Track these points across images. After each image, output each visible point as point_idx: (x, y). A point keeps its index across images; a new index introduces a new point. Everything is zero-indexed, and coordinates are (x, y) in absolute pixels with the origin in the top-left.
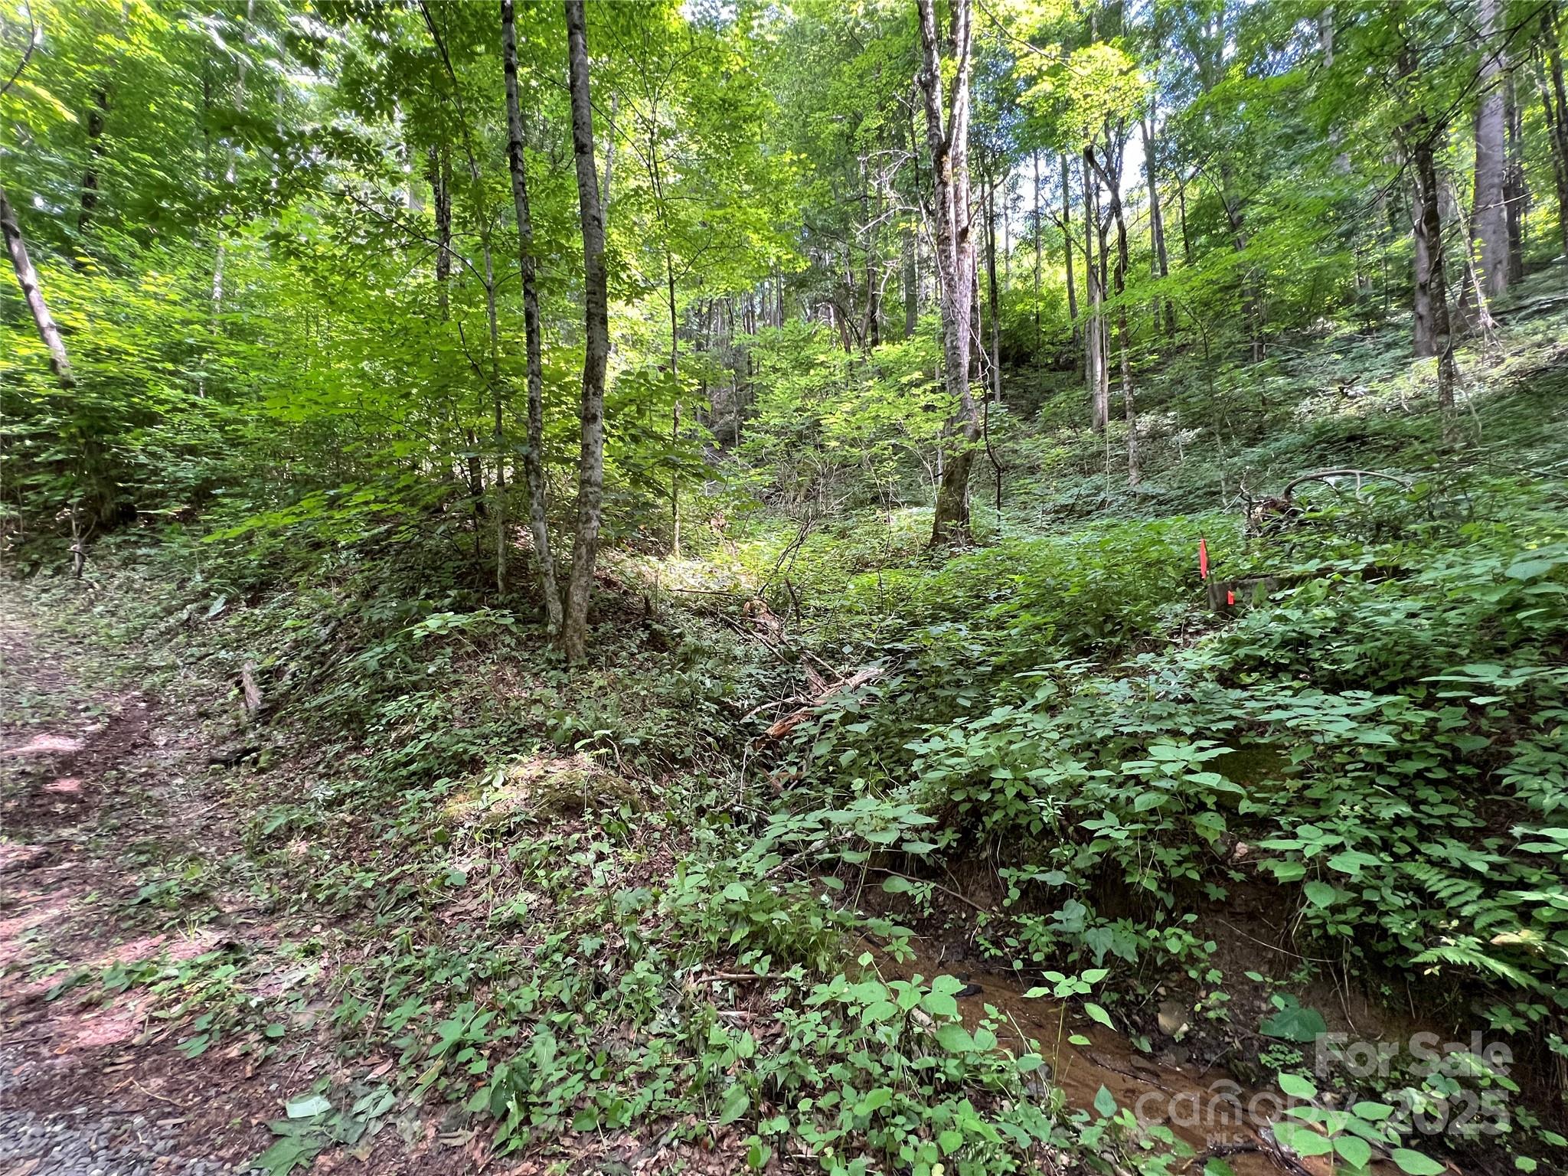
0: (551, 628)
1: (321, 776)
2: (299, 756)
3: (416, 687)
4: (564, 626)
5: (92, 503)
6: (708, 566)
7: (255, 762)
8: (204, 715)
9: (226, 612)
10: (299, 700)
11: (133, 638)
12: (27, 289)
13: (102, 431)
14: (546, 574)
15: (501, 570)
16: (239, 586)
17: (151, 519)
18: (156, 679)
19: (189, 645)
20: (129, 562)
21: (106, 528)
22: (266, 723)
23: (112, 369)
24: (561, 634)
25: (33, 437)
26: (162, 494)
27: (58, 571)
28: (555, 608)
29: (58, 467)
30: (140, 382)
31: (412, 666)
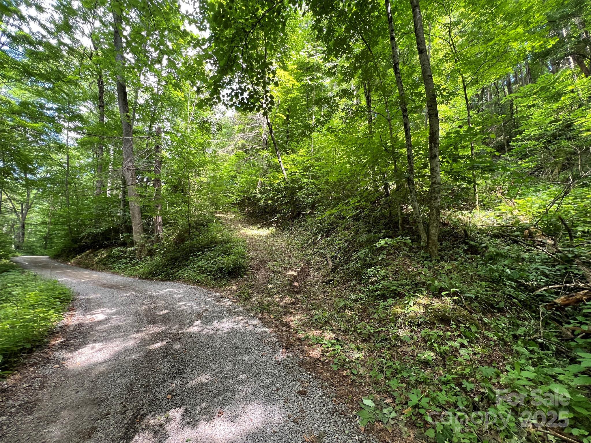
0: (422, 244)
1: (351, 291)
2: (344, 284)
3: (376, 264)
4: (428, 243)
5: (293, 212)
6: (498, 213)
7: (333, 284)
8: (319, 268)
9: (321, 239)
10: (342, 266)
11: (303, 246)
12: (280, 162)
13: (293, 193)
14: (419, 223)
15: (400, 222)
16: (323, 231)
17: (303, 214)
18: (308, 257)
19: (314, 248)
20: (300, 226)
21: (295, 218)
22: (334, 272)
23: (294, 177)
24: (427, 246)
25: (282, 197)
26: (305, 207)
27: (288, 229)
28: (424, 236)
29: (286, 204)
30: (300, 179)
31: (374, 257)
